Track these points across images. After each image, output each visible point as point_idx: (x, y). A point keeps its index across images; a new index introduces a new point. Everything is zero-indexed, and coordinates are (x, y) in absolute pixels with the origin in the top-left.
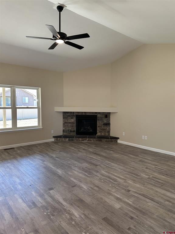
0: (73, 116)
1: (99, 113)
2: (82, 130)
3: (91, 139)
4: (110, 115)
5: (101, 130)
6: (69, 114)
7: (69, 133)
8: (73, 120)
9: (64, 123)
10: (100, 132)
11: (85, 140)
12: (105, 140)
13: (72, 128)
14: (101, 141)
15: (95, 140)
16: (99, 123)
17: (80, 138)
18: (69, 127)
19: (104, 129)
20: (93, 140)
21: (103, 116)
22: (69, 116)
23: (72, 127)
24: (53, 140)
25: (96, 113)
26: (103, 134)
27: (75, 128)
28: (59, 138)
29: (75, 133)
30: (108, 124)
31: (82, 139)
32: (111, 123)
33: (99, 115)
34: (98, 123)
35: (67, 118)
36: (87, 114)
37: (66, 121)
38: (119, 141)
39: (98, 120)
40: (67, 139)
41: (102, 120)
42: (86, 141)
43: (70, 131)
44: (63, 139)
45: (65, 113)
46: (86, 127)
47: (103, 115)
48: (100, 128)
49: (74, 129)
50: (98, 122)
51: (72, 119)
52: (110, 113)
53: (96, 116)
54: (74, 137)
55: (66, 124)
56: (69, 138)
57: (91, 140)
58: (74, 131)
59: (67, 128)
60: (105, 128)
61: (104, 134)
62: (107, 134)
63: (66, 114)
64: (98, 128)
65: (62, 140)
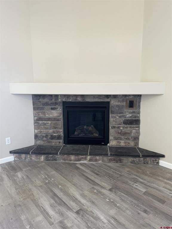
0: (56, 104)
1: (115, 96)
2: (76, 133)
3: (98, 157)
4: (140, 102)
5: (120, 136)
6: (46, 100)
7: (49, 142)
8: (57, 113)
9: (37, 120)
10: (116, 139)
11: (82, 158)
12: (131, 159)
13: (55, 130)
14: (121, 162)
15: (105, 159)
16: (114, 120)
17: (72, 154)
18: (47, 129)
19: (125, 134)
20: (103, 161)
21: (124, 104)
22: (47, 104)
23: (55, 128)
24: (11, 158)
25: (108, 96)
26: (122, 144)
27: (62, 130)
28: (23, 156)
29: (62, 141)
30: (136, 122)
31: (77, 157)
32: (141, 119)
33: (113, 103)
34: (111, 119)
35: (42, 109)
36: (88, 100)
37: (41, 115)
38: (162, 163)
39: (113, 113)
40: (42, 158)
41: (122, 113)
42: (85, 162)
43: (49, 136)
44: (34, 157)
45: (37, 97)
46: (85, 127)
47: (123, 101)
48: (116, 129)
49: (58, 132)
50: (112, 117)
51: (53, 111)
52: (140, 96)
53: (108, 103)
54: (57, 154)
55: (40, 122)
56: (45, 156)
57: (96, 160)
58: (59, 138)
59: (45, 131)
60: (128, 130)
61: (125, 143)
62: (132, 144)
63: (41, 100)
64: (112, 131)
65: (31, 159)
